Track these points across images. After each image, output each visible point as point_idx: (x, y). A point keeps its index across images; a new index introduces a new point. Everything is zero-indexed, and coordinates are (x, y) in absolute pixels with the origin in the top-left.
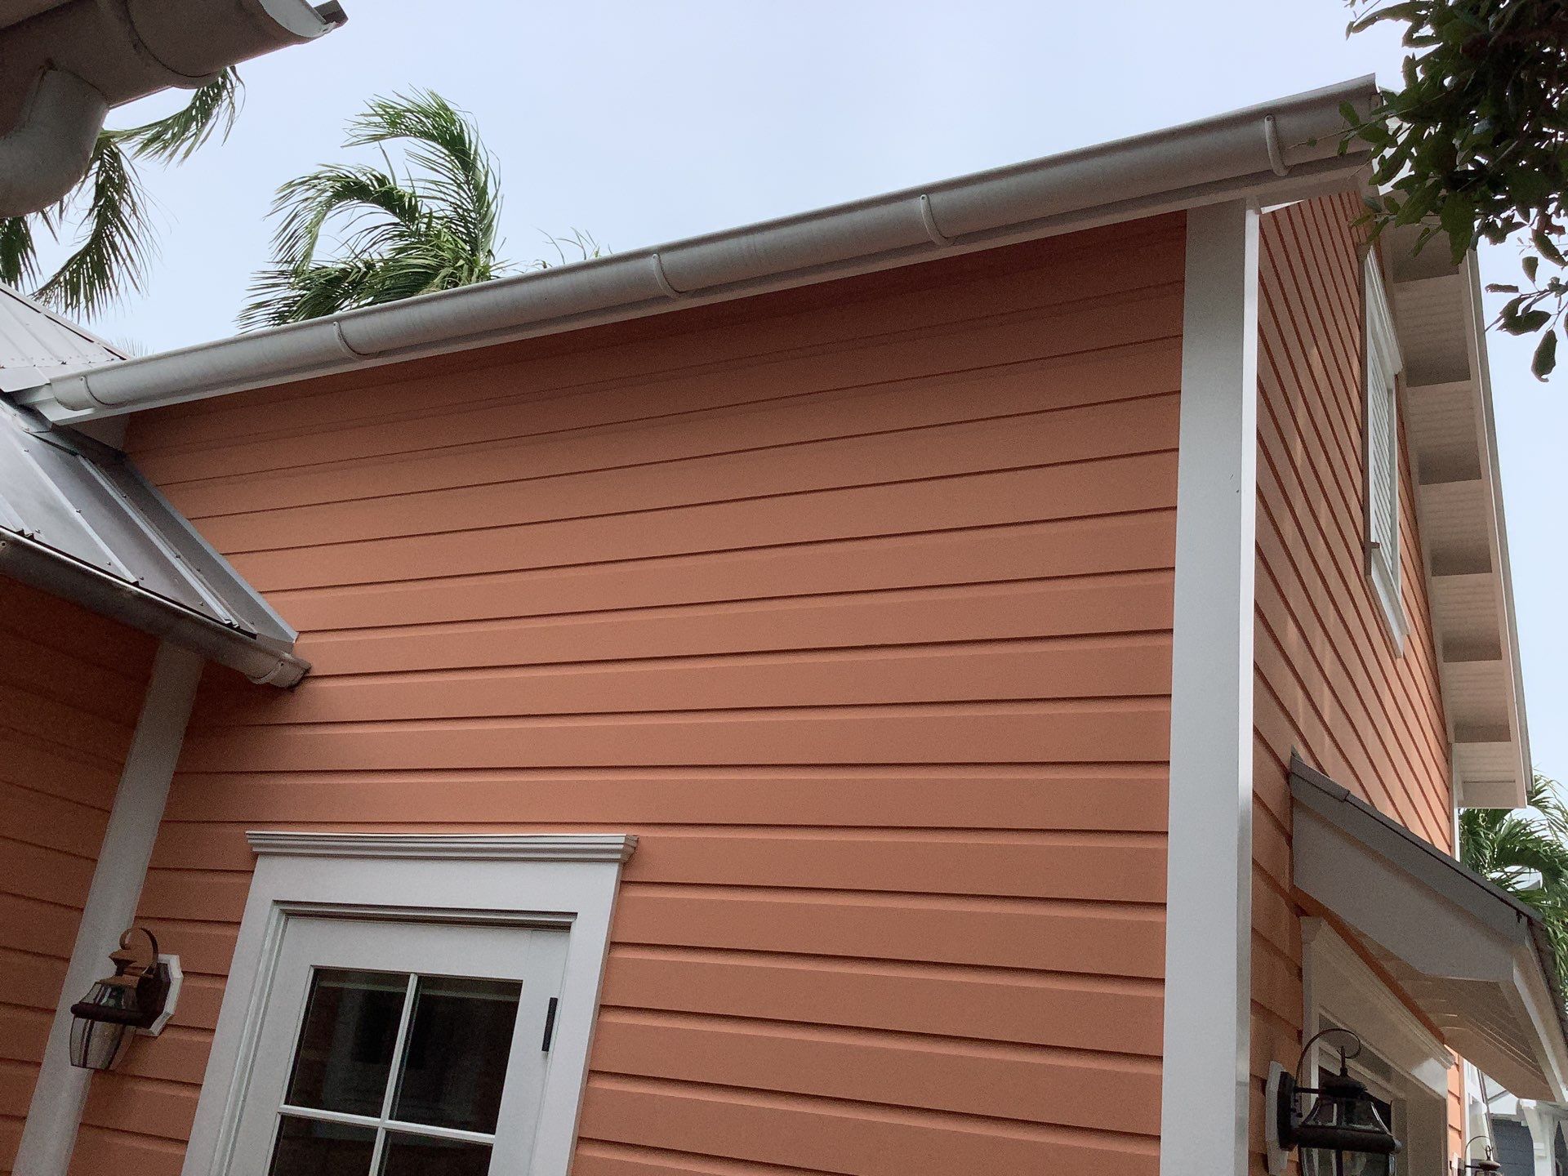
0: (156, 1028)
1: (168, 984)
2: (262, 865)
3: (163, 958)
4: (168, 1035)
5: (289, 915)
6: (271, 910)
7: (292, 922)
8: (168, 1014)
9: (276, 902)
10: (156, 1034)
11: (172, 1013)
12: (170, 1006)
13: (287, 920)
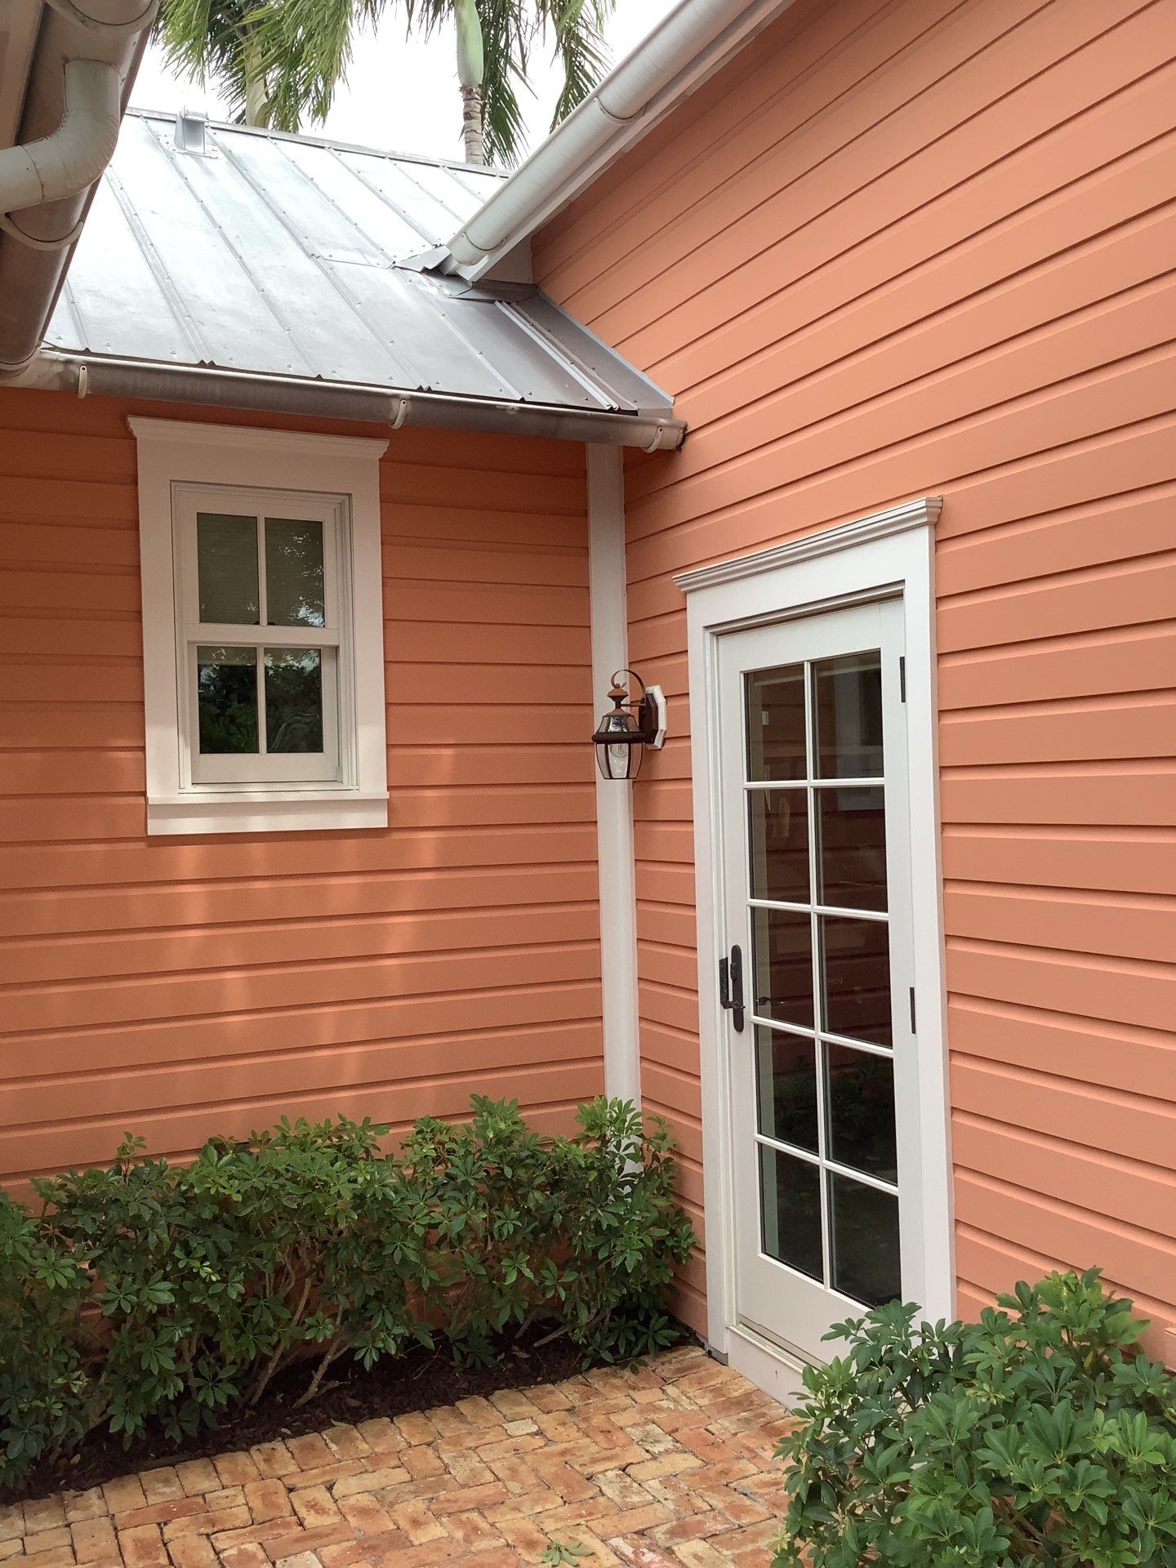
0: (658, 742)
1: (657, 708)
2: (692, 600)
3: (649, 689)
4: (668, 745)
5: (719, 635)
6: (704, 634)
7: (721, 639)
8: (662, 730)
9: (707, 628)
10: (660, 747)
11: (665, 729)
12: (662, 725)
13: (718, 639)
